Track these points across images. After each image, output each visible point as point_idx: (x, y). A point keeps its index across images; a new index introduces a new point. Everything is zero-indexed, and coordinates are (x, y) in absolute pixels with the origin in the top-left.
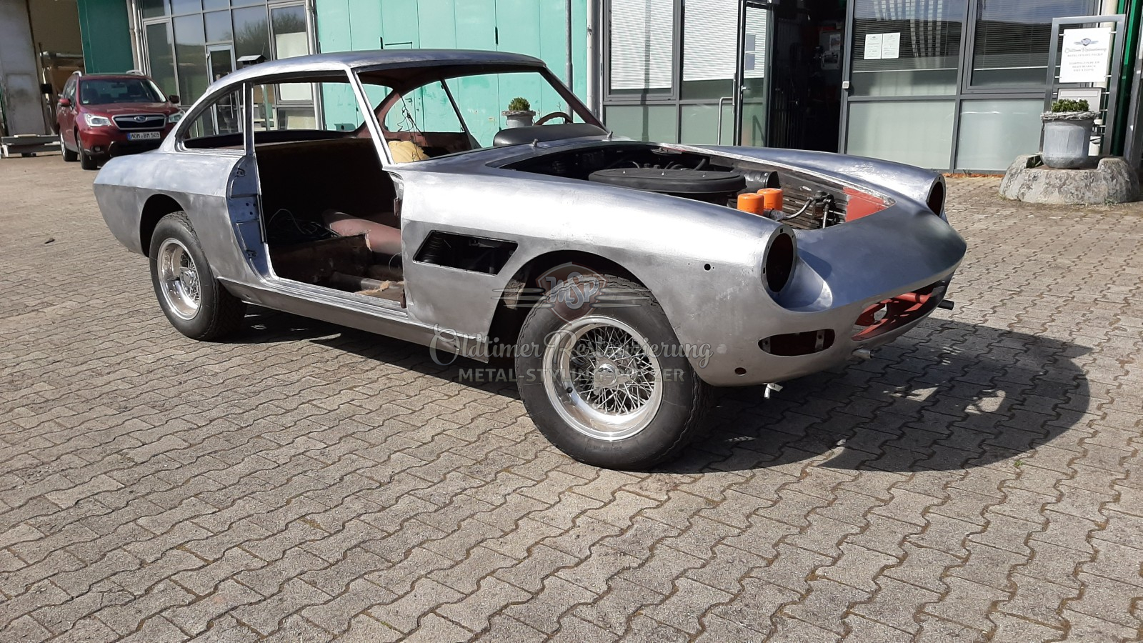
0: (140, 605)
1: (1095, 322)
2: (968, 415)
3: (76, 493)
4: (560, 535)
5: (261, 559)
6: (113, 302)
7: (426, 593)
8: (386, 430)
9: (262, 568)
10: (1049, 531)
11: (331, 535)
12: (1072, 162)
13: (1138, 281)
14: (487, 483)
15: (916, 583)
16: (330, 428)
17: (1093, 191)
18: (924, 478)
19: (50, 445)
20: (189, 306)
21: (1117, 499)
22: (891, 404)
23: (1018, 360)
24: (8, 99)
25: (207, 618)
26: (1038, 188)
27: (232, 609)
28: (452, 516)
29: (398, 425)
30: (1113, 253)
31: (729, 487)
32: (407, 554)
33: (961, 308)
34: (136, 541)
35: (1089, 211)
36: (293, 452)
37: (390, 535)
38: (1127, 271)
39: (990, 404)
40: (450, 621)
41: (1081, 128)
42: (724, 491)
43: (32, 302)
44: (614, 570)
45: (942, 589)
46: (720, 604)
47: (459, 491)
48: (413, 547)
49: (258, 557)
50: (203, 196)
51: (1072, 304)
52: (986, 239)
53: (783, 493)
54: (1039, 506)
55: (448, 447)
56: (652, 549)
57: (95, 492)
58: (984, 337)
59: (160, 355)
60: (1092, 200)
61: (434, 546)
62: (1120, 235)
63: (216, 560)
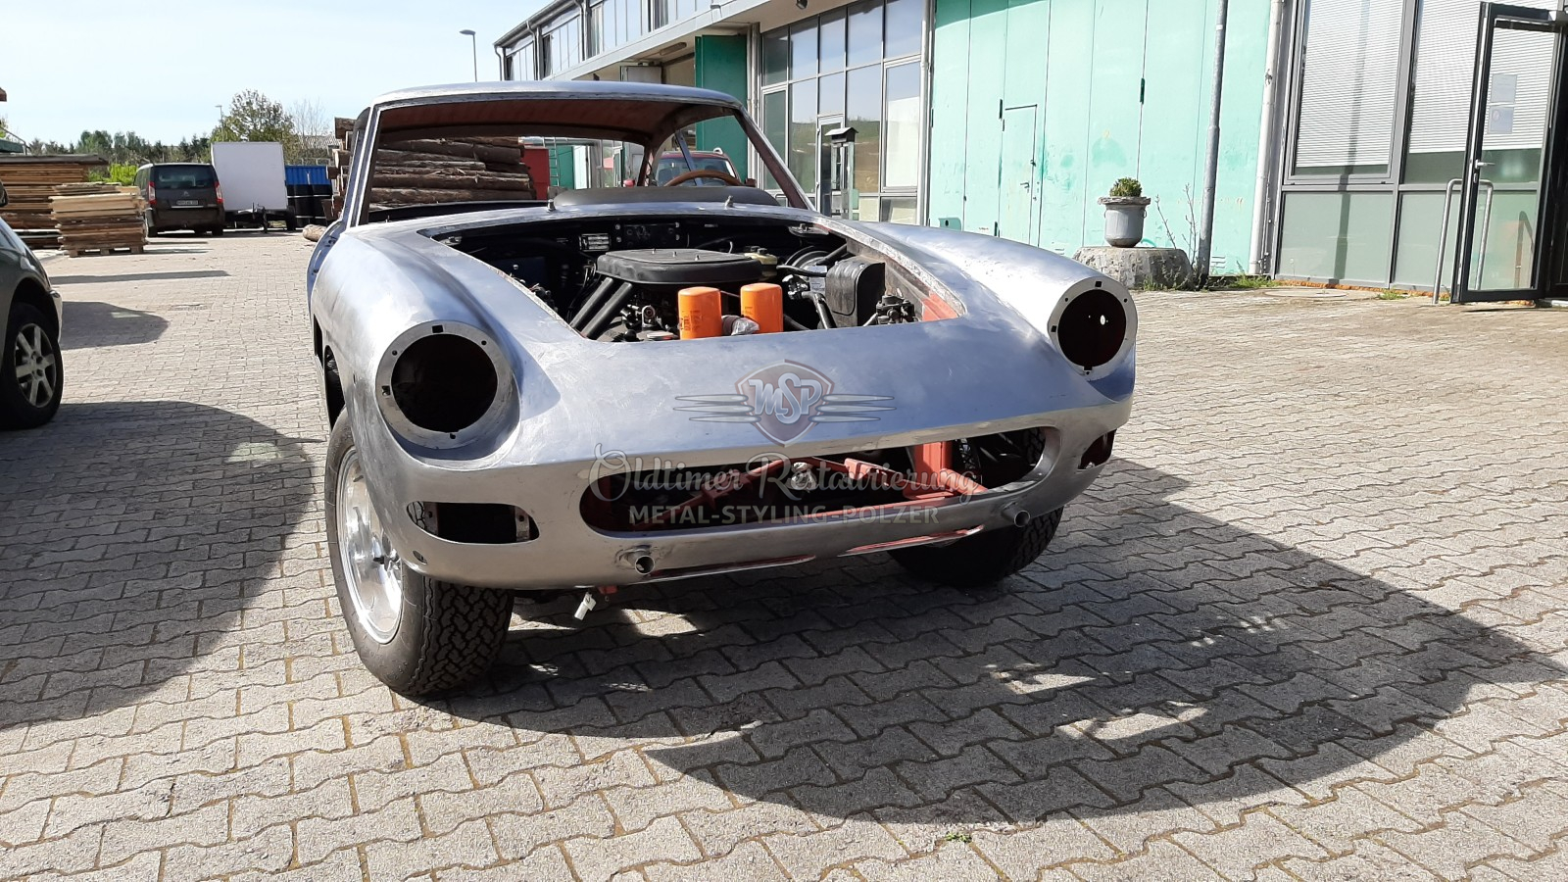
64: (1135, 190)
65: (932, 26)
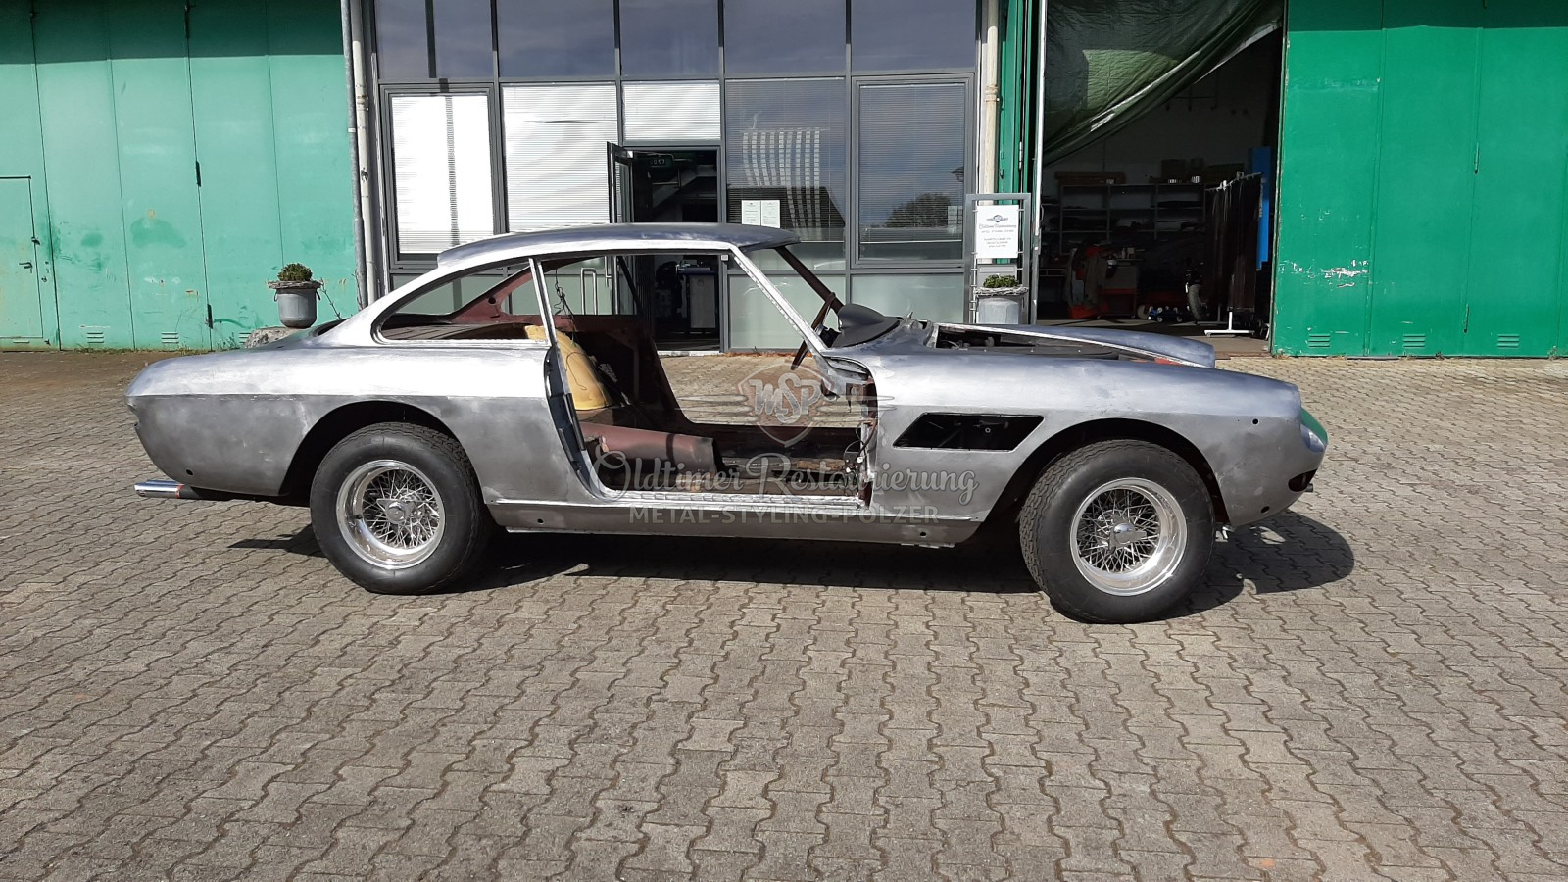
7: (1196, 722)
11: (1034, 709)
20: (386, 550)
27: (1091, 767)
32: (1120, 706)
40: (1252, 731)
41: (1016, 303)
47: (1053, 661)
48: (1115, 701)
53: (1275, 614)
57: (726, 732)
64: (307, 275)
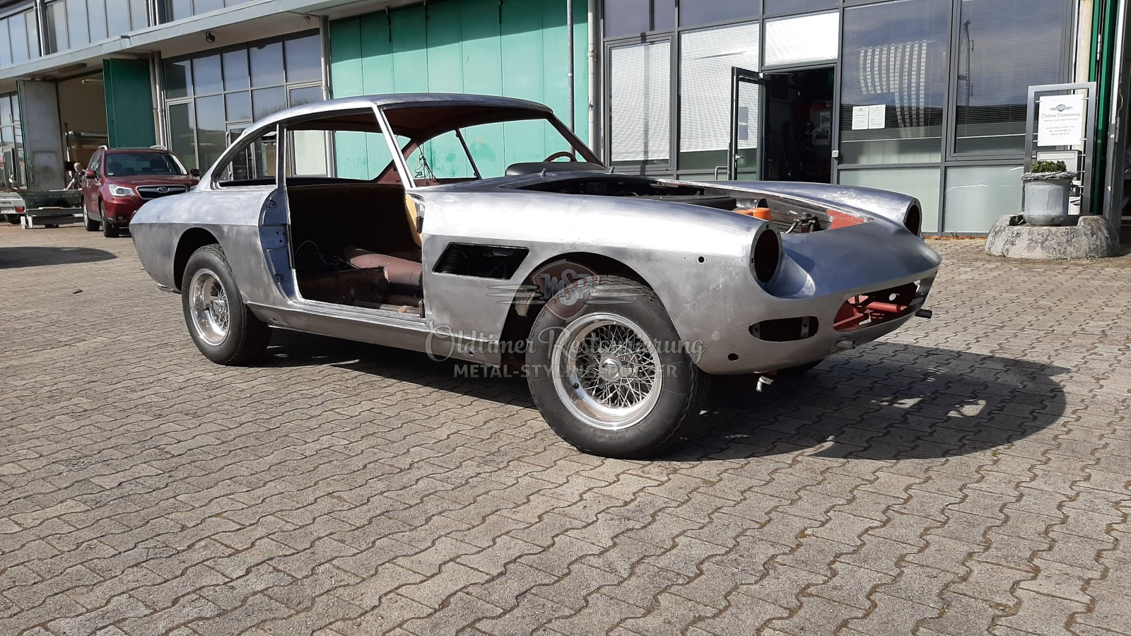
0: (185, 556)
1: (1073, 349)
2: (950, 418)
3: (120, 477)
4: (569, 506)
5: (293, 524)
6: (141, 338)
7: (445, 548)
8: (405, 431)
9: (294, 530)
10: (1022, 502)
11: (357, 507)
12: (1053, 219)
13: (1116, 318)
14: (500, 469)
15: (898, 540)
16: (352, 430)
17: (1074, 246)
18: (906, 464)
19: (92, 443)
20: (217, 333)
21: (1088, 478)
22: (878, 410)
23: (998, 378)
24: (33, 176)
25: (246, 567)
26: (1022, 243)
27: (268, 560)
28: (468, 493)
29: (415, 427)
30: (1093, 296)
31: (725, 471)
32: (428, 520)
33: (945, 339)
34: (177, 511)
35: (1071, 264)
36: (318, 447)
37: (411, 507)
38: (1105, 310)
39: (970, 410)
40: (469, 567)
41: (1061, 187)
42: (721, 474)
43: (64, 339)
44: (618, 531)
45: (922, 543)
46: (716, 555)
47: (475, 474)
48: (433, 515)
49: (290, 522)
50: (237, 226)
51: (1051, 336)
52: (972, 286)
53: (775, 476)
54: (1014, 484)
55: (463, 443)
56: (653, 516)
57: (137, 476)
58: (966, 360)
59: (190, 376)
60: (1074, 255)
61: (452, 515)
62: (1100, 282)
63: (251, 525)
65: (329, 63)
